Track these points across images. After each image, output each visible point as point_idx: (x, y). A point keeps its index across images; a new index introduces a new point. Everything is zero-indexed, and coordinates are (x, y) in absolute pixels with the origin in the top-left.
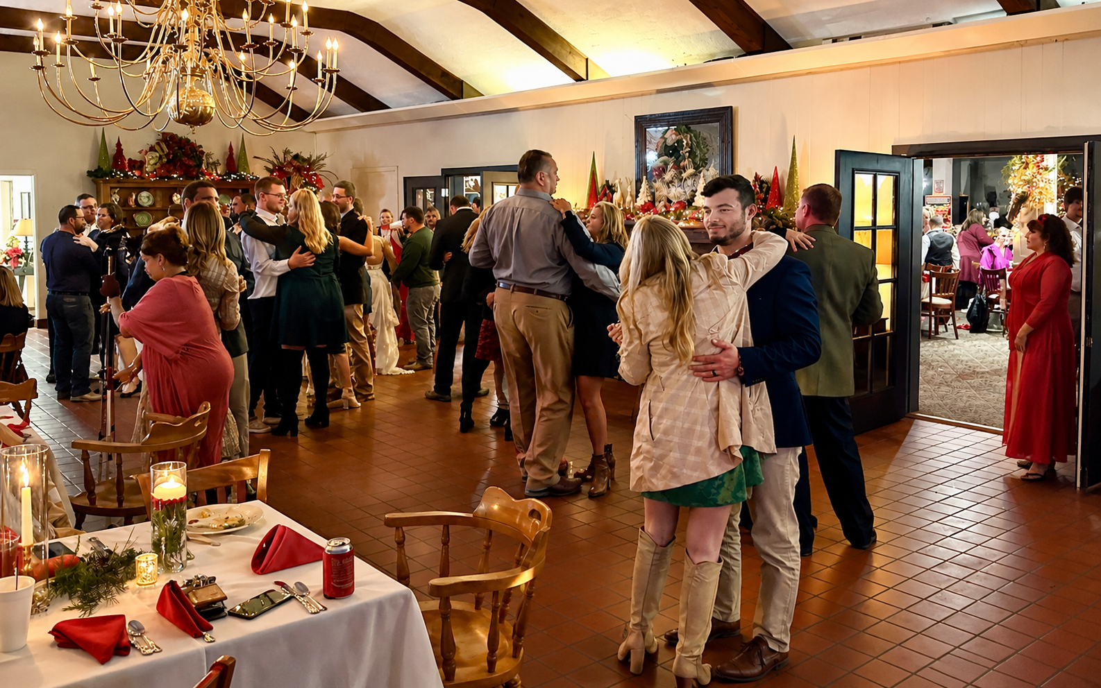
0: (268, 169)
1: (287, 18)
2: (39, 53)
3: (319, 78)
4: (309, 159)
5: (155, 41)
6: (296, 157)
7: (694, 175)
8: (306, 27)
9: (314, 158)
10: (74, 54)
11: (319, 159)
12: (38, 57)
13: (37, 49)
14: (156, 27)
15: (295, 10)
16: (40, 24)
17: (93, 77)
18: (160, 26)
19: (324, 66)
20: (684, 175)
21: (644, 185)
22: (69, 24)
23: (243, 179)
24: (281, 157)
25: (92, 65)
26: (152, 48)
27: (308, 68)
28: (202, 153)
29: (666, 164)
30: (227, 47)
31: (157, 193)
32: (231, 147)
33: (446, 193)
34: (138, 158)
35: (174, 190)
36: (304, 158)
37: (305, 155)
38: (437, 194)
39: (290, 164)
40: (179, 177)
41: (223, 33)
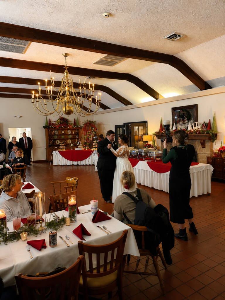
0: (83, 124)
1: (89, 88)
2: (33, 99)
3: (96, 103)
4: (93, 121)
5: (59, 95)
6: (90, 121)
7: (187, 122)
8: (93, 90)
9: (94, 121)
10: (41, 99)
12: (33, 100)
13: (32, 98)
14: (59, 92)
15: (91, 86)
16: (33, 92)
17: (45, 104)
18: (60, 91)
20: (185, 122)
21: (174, 126)
22: (40, 91)
23: (78, 127)
24: (86, 121)
25: (45, 101)
26: (58, 97)
27: (94, 101)
28: (68, 121)
29: (180, 120)
30: (76, 96)
31: (59, 131)
32: (75, 120)
33: (124, 129)
34: (54, 123)
35: (62, 130)
36: (91, 122)
37: (92, 121)
38: (123, 129)
39: (88, 123)
40: (63, 127)
41: (75, 92)
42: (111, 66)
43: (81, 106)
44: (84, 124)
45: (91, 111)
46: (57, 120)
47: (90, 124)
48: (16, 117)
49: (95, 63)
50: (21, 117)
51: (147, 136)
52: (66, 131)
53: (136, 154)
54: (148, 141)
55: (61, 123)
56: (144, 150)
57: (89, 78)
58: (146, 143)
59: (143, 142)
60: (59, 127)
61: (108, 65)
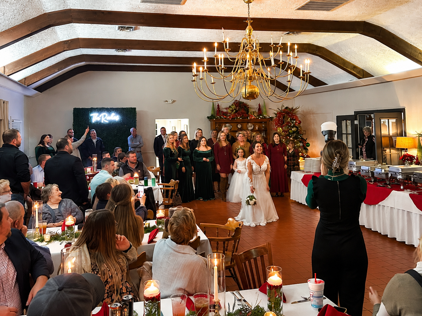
1: (288, 52)
3: (301, 76)
4: (292, 108)
5: (236, 65)
6: (287, 108)
8: (296, 55)
9: (294, 108)
11: (296, 109)
12: (194, 77)
13: (193, 74)
15: (292, 48)
17: (212, 82)
18: (238, 59)
19: (303, 71)
22: (205, 63)
23: (265, 118)
24: (280, 109)
27: (297, 73)
28: (249, 107)
30: (263, 66)
31: (232, 124)
32: (259, 105)
33: (356, 122)
34: (225, 111)
35: (238, 123)
36: (290, 109)
37: (290, 107)
38: (352, 124)
39: (284, 111)
40: (240, 117)
41: (262, 61)
42: (328, 10)
43: (273, 82)
44: (276, 112)
45: (291, 90)
46: (230, 106)
47: (288, 113)
48: (167, 101)
49: (299, 9)
50: (174, 101)
51: (404, 137)
52: (245, 124)
53: (384, 176)
54: (407, 149)
55: (236, 112)
56: (402, 169)
57: (288, 33)
58: (403, 153)
59: (398, 149)
60: (233, 119)
61: (324, 10)
